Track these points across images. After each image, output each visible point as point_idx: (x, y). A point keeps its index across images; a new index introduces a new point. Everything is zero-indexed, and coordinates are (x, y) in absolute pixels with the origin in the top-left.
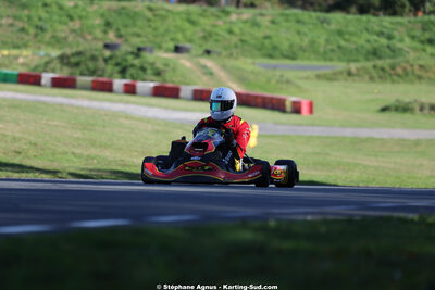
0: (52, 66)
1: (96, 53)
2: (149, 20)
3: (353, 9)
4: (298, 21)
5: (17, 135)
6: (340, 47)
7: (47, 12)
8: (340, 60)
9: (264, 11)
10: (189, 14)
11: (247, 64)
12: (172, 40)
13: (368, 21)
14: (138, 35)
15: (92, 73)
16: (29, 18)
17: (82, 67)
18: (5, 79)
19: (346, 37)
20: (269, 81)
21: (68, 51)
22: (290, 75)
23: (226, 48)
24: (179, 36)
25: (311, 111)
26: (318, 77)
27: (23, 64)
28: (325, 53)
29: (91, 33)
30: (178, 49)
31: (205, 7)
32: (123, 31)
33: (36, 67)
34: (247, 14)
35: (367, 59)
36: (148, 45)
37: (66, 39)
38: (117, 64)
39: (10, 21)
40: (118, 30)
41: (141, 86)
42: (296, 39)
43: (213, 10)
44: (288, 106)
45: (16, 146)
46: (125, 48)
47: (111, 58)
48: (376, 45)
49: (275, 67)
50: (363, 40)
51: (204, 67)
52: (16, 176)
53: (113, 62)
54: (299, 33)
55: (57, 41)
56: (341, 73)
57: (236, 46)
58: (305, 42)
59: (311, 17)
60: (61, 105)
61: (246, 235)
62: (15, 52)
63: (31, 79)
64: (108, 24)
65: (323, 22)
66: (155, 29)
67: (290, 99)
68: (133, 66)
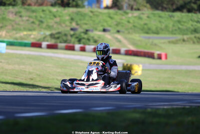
0: (46, 39)
1: (67, 33)
2: (91, 17)
3: (185, 10)
4: (160, 17)
5: (31, 71)
6: (179, 28)
7: (44, 14)
8: (179, 34)
9: (144, 12)
10: (109, 14)
11: (137, 37)
12: (102, 26)
13: (192, 16)
14: (86, 24)
15: (65, 42)
16: (36, 17)
17: (61, 39)
18: (25, 45)
19: (182, 23)
20: (146, 44)
21: (54, 32)
22: (156, 41)
23: (127, 29)
24: (105, 24)
25: (166, 58)
26: (169, 42)
27: (34, 38)
28: (172, 31)
29: (64, 23)
30: (104, 30)
31: (117, 10)
32: (79, 22)
33: (39, 40)
34: (136, 13)
35: (192, 33)
36: (91, 28)
37: (53, 26)
38: (77, 38)
39: (27, 18)
40: (77, 22)
41: (88, 47)
42: (159, 25)
43: (120, 12)
44: (156, 56)
45: (31, 76)
46: (80, 30)
47: (74, 35)
48: (196, 27)
49: (149, 38)
50: (190, 25)
51: (116, 38)
52: (31, 90)
53: (75, 36)
54: (160, 22)
55: (49, 27)
56: (180, 40)
57: (131, 28)
58: (163, 26)
59: (165, 14)
60: (51, 57)
61: (137, 116)
62: (30, 33)
63: (37, 45)
64: (72, 19)
65: (171, 16)
66: (94, 21)
67: (156, 53)
68: (84, 38)
